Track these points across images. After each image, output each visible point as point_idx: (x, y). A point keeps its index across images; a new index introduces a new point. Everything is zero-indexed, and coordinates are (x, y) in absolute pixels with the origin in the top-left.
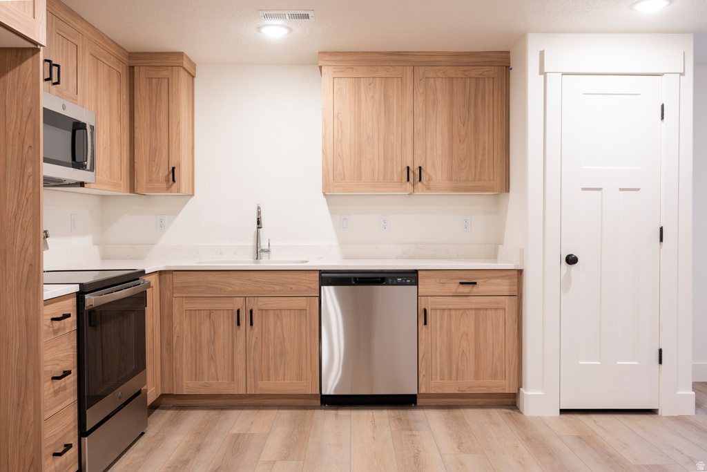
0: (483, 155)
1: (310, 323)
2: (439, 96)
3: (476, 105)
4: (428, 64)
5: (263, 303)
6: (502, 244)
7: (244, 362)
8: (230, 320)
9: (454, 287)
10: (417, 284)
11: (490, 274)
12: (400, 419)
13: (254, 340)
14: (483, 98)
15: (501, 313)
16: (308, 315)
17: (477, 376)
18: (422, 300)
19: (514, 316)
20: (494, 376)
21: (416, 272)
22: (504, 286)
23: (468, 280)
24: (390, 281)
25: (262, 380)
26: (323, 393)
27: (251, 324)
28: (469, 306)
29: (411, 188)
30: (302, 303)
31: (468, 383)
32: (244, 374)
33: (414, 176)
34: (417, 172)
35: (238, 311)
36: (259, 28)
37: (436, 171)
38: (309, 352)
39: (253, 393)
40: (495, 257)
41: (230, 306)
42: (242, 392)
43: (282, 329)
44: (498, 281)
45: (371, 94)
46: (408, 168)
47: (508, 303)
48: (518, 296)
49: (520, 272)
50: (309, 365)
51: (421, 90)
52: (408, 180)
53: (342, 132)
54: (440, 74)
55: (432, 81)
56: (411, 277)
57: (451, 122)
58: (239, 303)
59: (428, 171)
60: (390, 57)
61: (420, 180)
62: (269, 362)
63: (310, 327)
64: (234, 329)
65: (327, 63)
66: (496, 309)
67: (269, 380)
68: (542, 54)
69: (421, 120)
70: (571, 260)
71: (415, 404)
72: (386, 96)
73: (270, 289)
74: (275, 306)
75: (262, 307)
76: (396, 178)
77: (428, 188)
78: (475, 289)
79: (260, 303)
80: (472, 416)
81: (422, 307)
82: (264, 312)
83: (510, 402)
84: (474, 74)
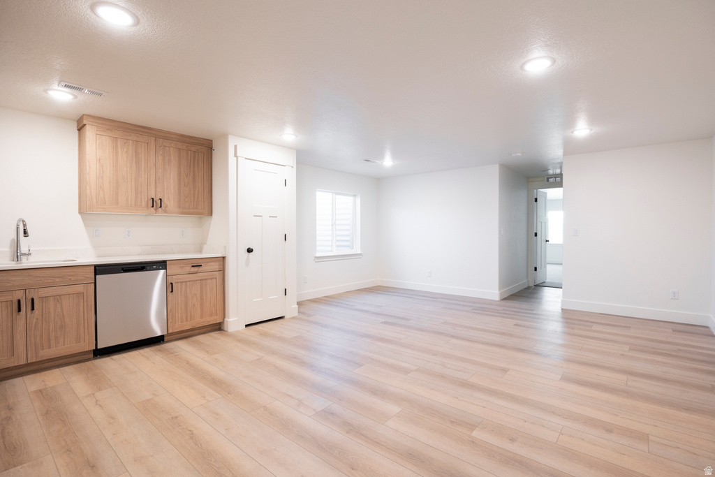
0: (198, 195)
1: (87, 301)
2: (172, 158)
3: (194, 167)
4: (164, 138)
5: (42, 292)
6: (205, 244)
7: (24, 339)
8: (9, 309)
9: (188, 269)
10: (166, 269)
11: (208, 260)
12: (160, 350)
13: (34, 321)
14: (198, 163)
15: (214, 280)
16: (85, 297)
17: (202, 317)
18: (169, 278)
19: (221, 281)
20: (211, 315)
21: (165, 262)
22: (216, 266)
23: (197, 264)
24: (148, 268)
25: (43, 350)
26: (98, 348)
27: (33, 309)
28: (197, 279)
29: (154, 211)
30: (80, 288)
31: (198, 321)
32: (25, 348)
33: (156, 204)
34: (159, 202)
35: (19, 301)
36: (46, 91)
37: (170, 201)
38: (86, 321)
39: (34, 361)
40: (201, 252)
41: (9, 298)
42: (23, 362)
43: (62, 309)
44: (212, 264)
45: (126, 150)
46: (153, 199)
47: (218, 275)
48: (223, 270)
49: (224, 258)
50: (86, 331)
51: (161, 153)
52: (153, 206)
53: (103, 172)
54: (173, 145)
55: (167, 149)
56: (162, 265)
57: (179, 174)
58: (19, 295)
59: (165, 201)
60: (140, 129)
61: (161, 207)
62: (49, 335)
63: (87, 305)
64: (14, 315)
65: (91, 123)
66: (212, 279)
67: (50, 348)
68: (236, 146)
69: (160, 170)
70: (250, 251)
71: (163, 340)
72: (137, 153)
73: (50, 281)
74: (55, 294)
75: (43, 295)
76: (143, 204)
77: (165, 212)
78: (201, 269)
79: (40, 293)
80: (202, 338)
81: (169, 281)
82: (44, 299)
83: (218, 327)
84: (192, 149)
